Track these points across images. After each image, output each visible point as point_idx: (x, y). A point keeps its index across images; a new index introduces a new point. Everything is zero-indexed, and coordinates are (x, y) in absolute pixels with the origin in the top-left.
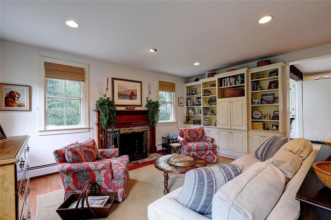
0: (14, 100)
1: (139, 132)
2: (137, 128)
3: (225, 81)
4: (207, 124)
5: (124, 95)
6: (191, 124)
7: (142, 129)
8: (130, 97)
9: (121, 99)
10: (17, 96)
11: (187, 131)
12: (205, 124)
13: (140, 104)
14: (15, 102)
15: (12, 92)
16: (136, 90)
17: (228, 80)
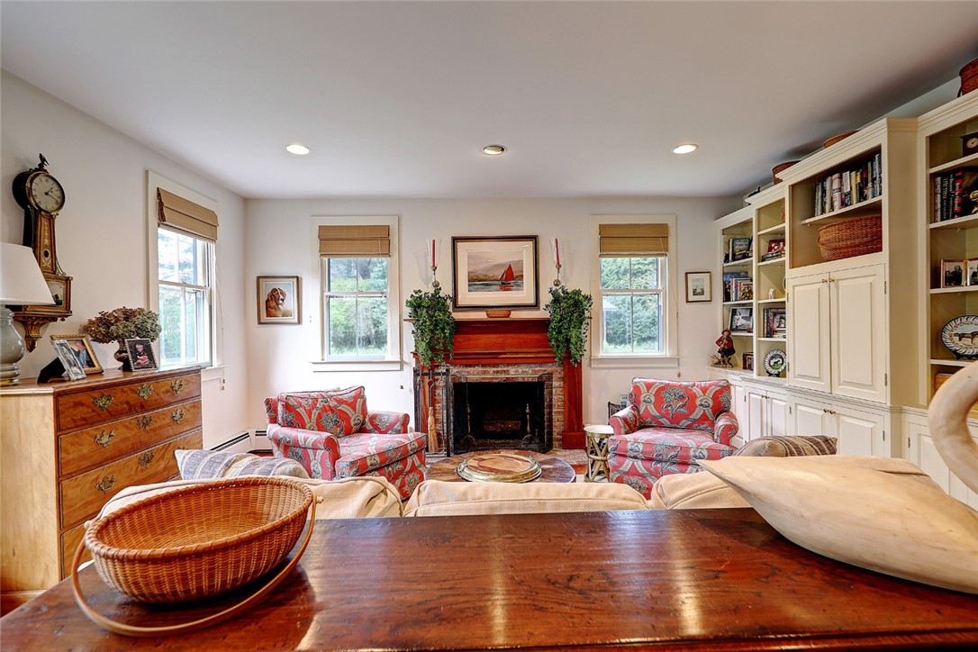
0: (278, 304)
1: (526, 380)
2: (520, 371)
3: (824, 191)
4: (776, 372)
5: (485, 278)
6: (733, 366)
7: (535, 372)
8: (503, 283)
9: (477, 290)
10: (281, 297)
11: (653, 390)
12: (770, 370)
13: (532, 301)
14: (279, 309)
15: (275, 290)
16: (520, 263)
17: (836, 185)
